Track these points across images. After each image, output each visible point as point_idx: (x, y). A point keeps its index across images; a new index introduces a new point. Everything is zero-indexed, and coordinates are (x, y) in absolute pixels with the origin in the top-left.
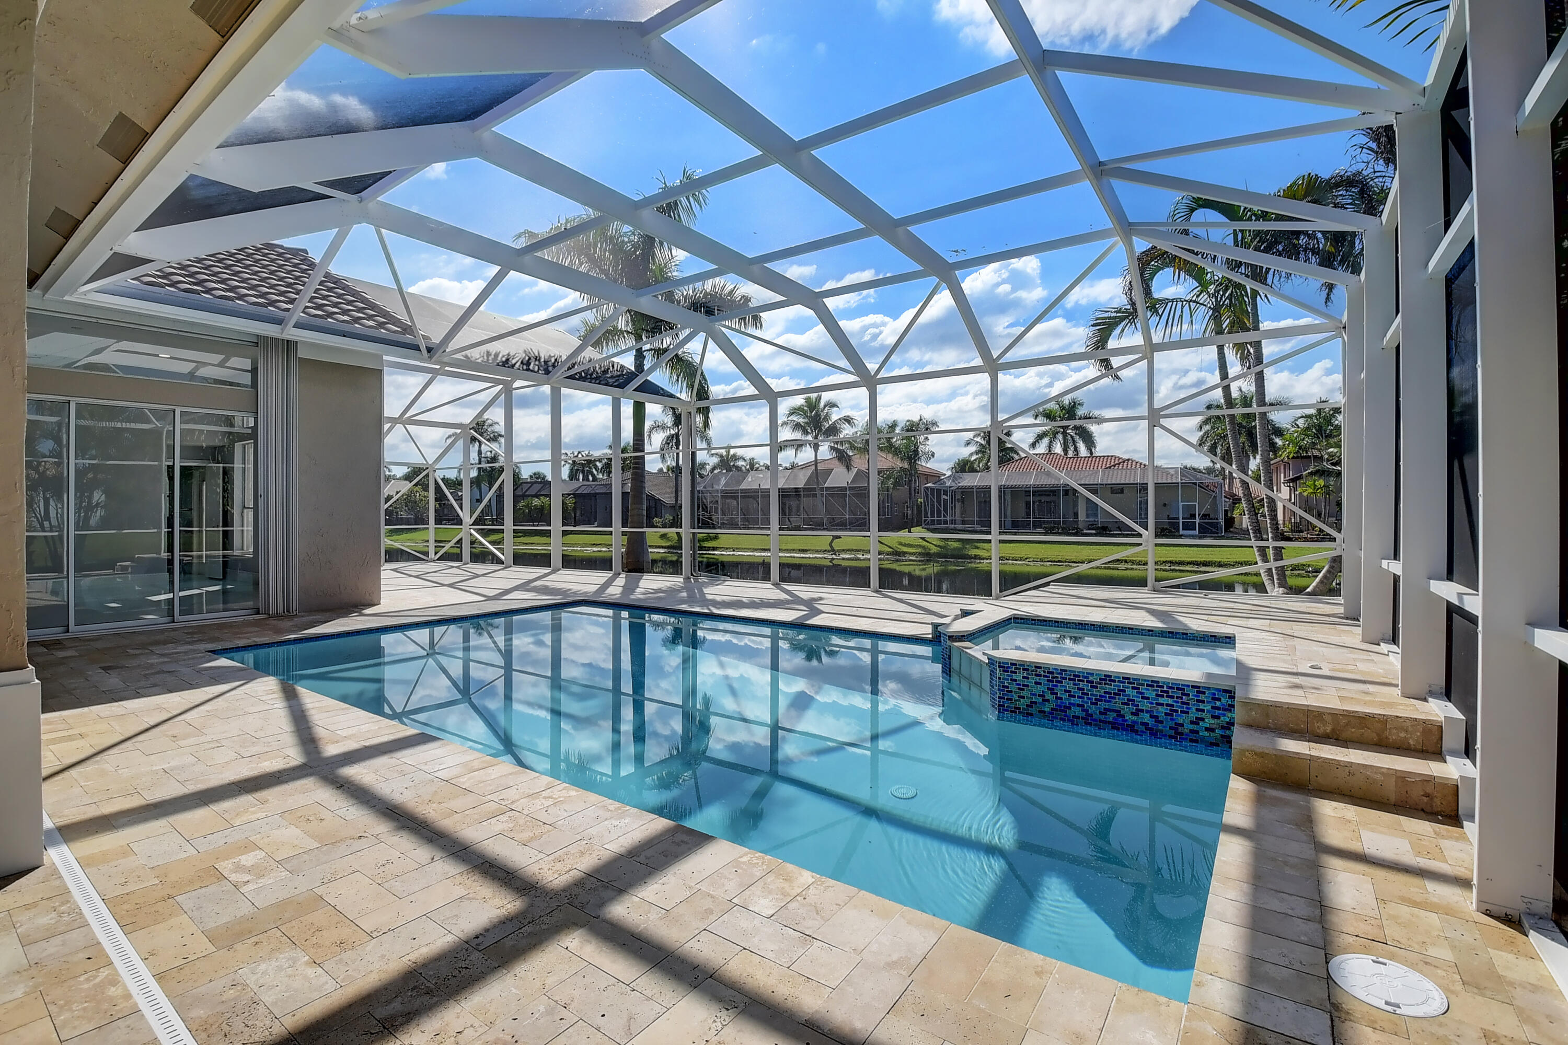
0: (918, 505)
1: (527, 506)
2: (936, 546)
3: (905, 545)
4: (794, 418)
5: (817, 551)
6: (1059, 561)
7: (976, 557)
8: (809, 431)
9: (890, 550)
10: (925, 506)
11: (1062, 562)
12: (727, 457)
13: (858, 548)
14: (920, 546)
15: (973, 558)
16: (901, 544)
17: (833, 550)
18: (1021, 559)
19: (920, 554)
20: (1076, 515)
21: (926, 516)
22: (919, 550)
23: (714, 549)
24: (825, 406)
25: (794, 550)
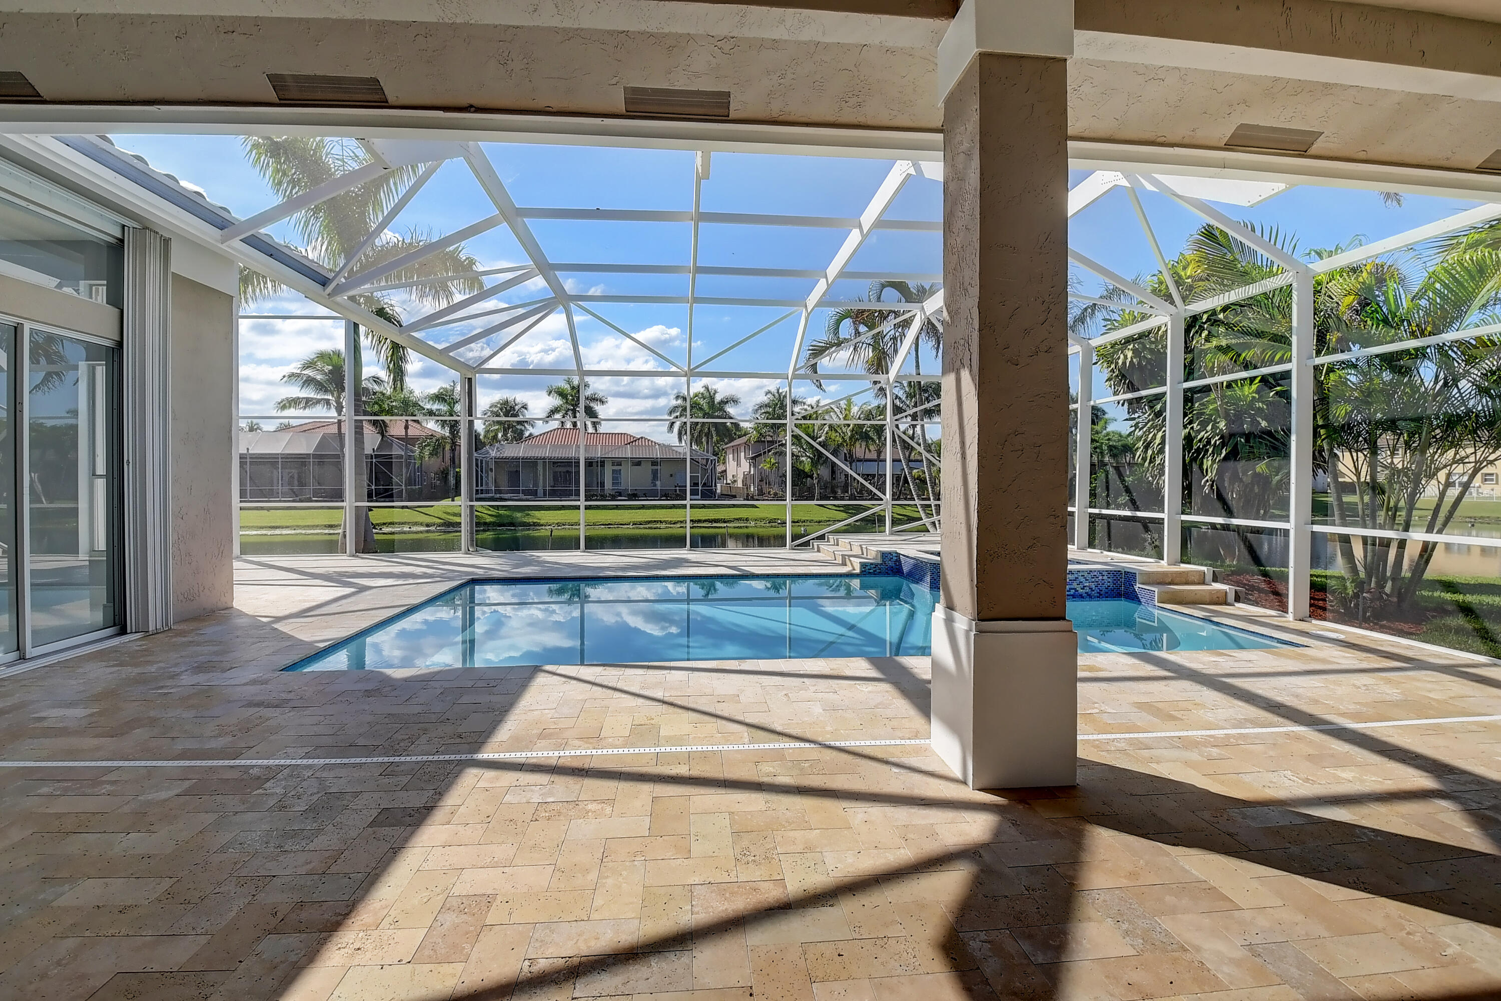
3: (455, 515)
6: (609, 524)
9: (442, 521)
11: (611, 524)
13: (403, 521)
15: (531, 525)
16: (448, 513)
20: (603, 484)
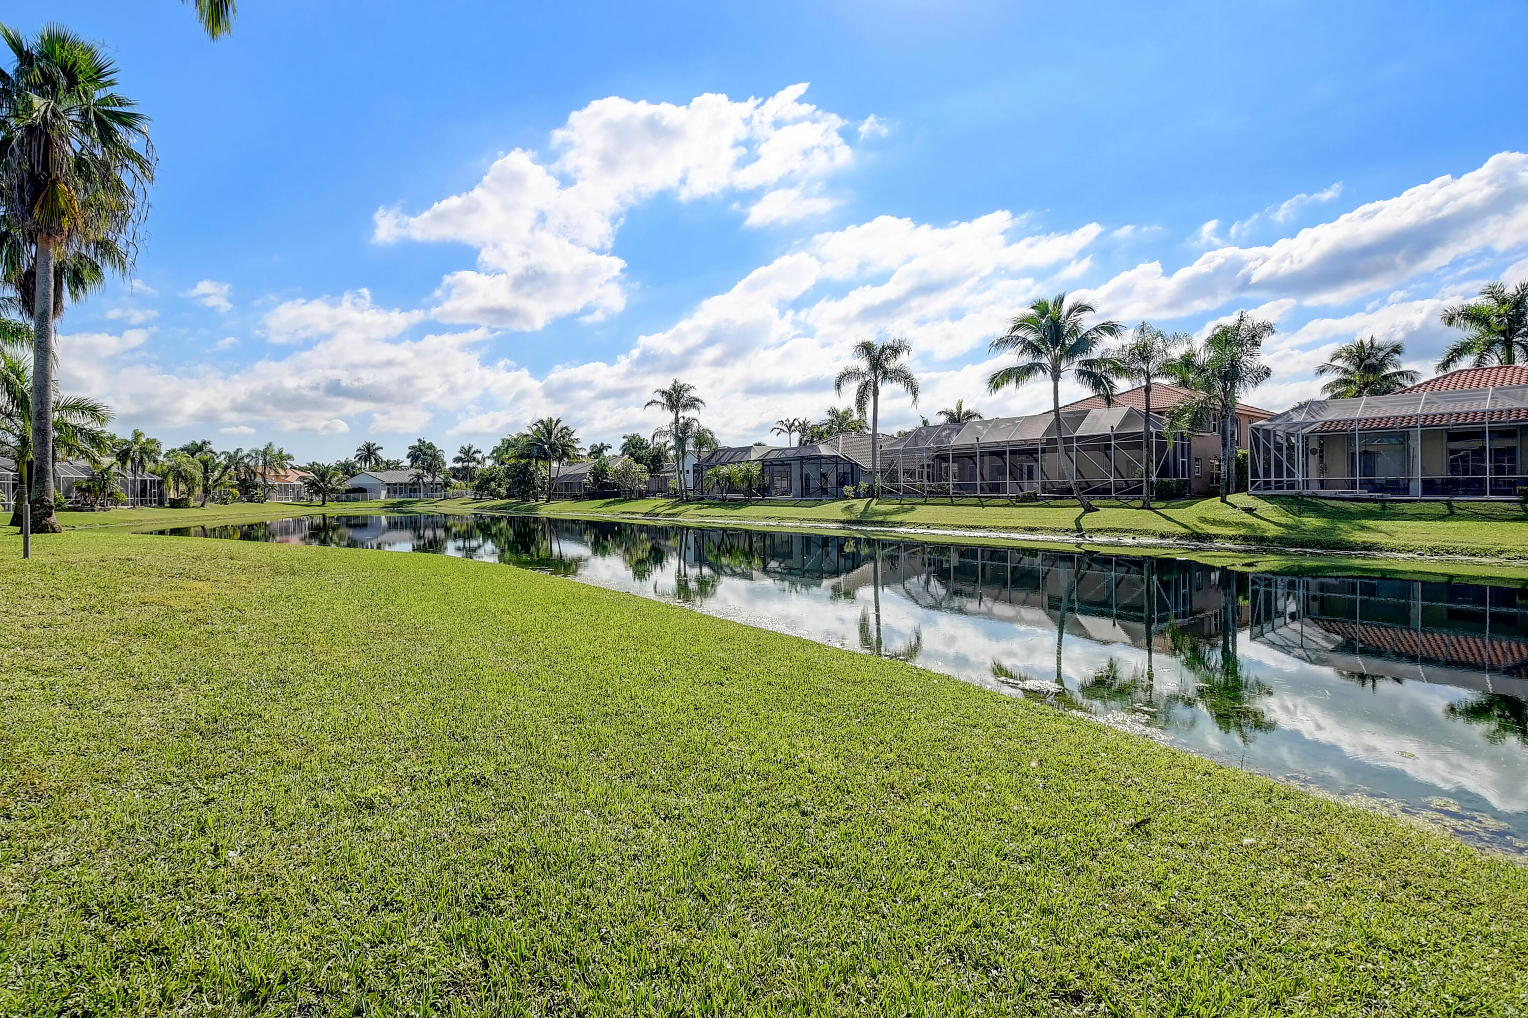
0: (1238, 460)
1: (715, 474)
2: (1275, 524)
3: (1214, 523)
4: (1021, 333)
5: (1054, 531)
7: (1369, 547)
8: (1044, 350)
9: (1187, 531)
10: (1253, 459)
12: (959, 416)
14: (1244, 525)
16: (1204, 520)
17: (1079, 529)
18: (1486, 553)
19: (1245, 538)
21: (1255, 474)
22: (1242, 532)
23: (901, 524)
24: (1070, 311)
25: (1016, 528)
